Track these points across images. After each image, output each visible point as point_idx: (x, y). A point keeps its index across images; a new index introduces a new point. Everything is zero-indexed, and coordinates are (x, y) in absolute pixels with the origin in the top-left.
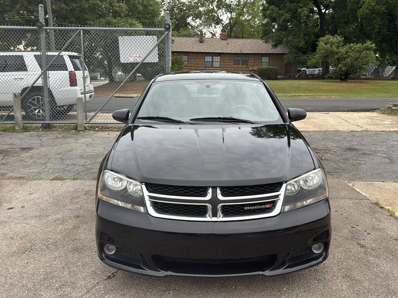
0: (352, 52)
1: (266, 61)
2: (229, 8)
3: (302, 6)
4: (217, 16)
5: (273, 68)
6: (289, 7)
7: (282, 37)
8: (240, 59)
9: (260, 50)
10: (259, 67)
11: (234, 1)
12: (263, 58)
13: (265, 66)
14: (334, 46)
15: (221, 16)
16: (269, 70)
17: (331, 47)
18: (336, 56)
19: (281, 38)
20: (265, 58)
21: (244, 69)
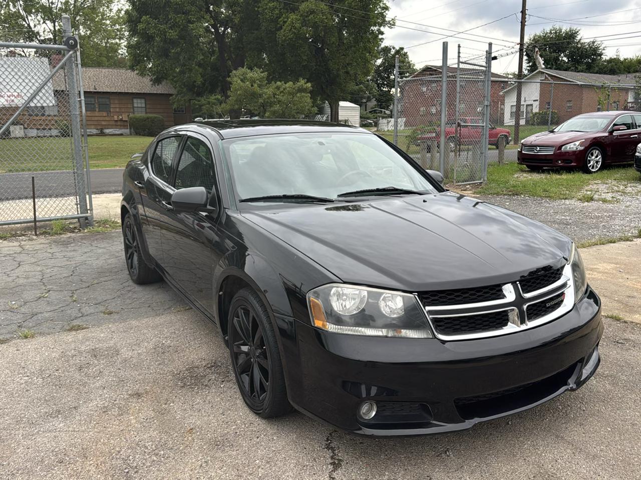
0: (282, 94)
1: (140, 106)
2: (49, 14)
3: (195, 19)
4: (26, 25)
5: (155, 118)
6: (174, 20)
7: (167, 67)
8: (95, 101)
9: (127, 87)
10: (131, 115)
11: (57, 1)
12: (135, 101)
13: (140, 114)
14: (256, 85)
15: (35, 26)
16: (149, 120)
17: (252, 86)
18: (261, 100)
19: (166, 69)
20: (139, 101)
21: (104, 119)
